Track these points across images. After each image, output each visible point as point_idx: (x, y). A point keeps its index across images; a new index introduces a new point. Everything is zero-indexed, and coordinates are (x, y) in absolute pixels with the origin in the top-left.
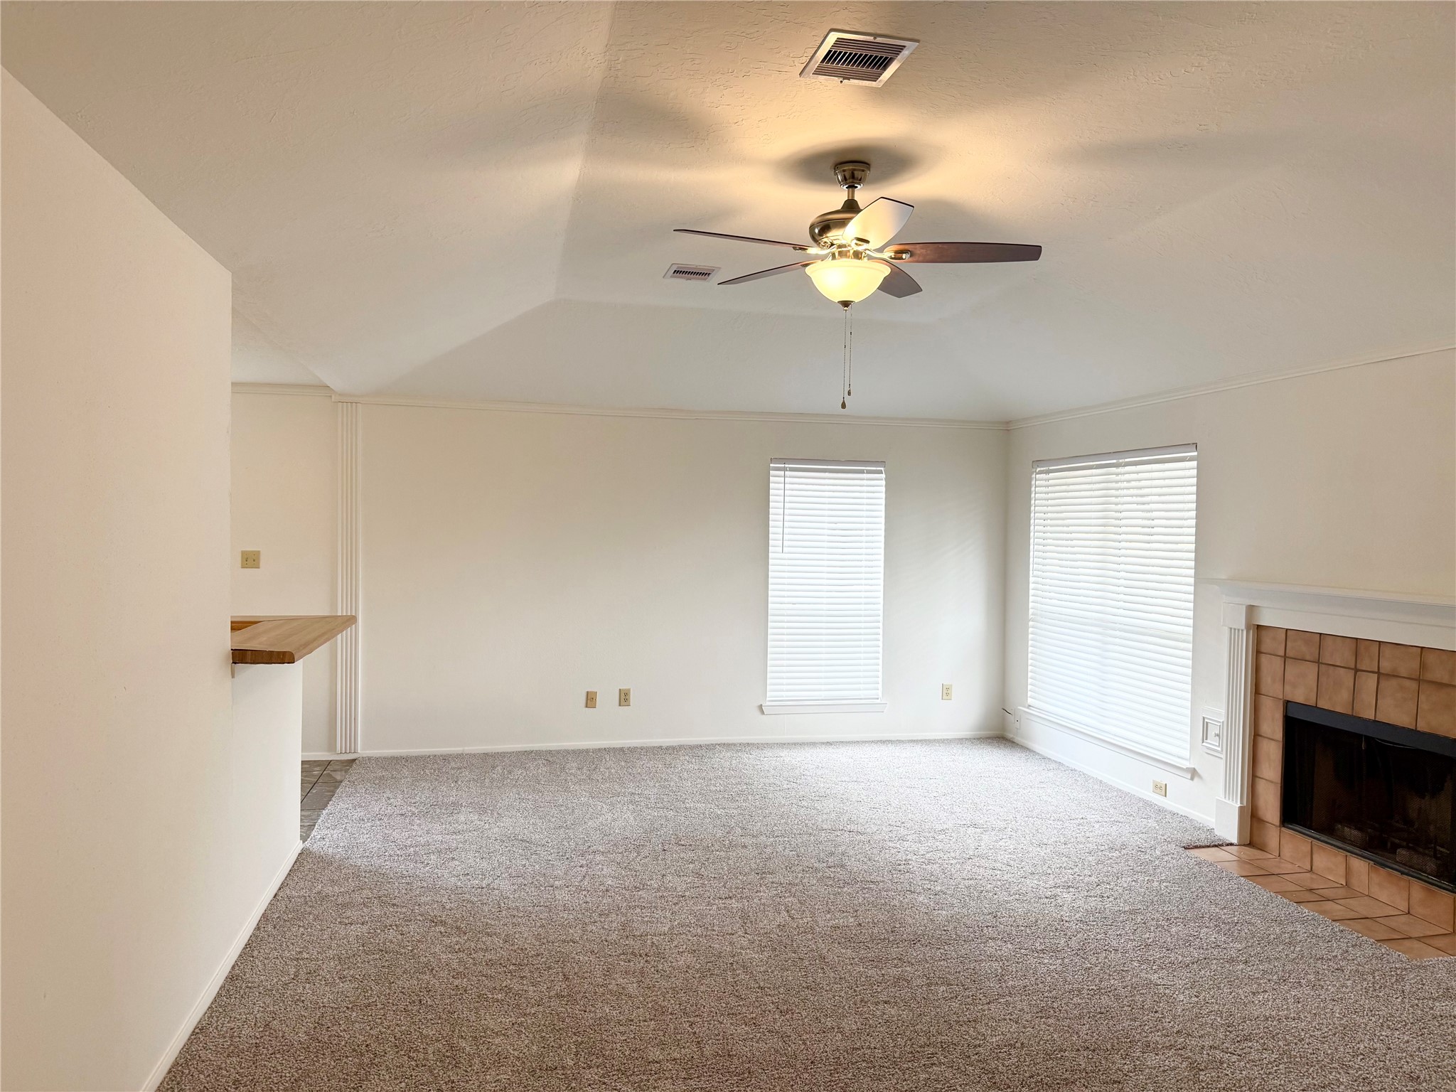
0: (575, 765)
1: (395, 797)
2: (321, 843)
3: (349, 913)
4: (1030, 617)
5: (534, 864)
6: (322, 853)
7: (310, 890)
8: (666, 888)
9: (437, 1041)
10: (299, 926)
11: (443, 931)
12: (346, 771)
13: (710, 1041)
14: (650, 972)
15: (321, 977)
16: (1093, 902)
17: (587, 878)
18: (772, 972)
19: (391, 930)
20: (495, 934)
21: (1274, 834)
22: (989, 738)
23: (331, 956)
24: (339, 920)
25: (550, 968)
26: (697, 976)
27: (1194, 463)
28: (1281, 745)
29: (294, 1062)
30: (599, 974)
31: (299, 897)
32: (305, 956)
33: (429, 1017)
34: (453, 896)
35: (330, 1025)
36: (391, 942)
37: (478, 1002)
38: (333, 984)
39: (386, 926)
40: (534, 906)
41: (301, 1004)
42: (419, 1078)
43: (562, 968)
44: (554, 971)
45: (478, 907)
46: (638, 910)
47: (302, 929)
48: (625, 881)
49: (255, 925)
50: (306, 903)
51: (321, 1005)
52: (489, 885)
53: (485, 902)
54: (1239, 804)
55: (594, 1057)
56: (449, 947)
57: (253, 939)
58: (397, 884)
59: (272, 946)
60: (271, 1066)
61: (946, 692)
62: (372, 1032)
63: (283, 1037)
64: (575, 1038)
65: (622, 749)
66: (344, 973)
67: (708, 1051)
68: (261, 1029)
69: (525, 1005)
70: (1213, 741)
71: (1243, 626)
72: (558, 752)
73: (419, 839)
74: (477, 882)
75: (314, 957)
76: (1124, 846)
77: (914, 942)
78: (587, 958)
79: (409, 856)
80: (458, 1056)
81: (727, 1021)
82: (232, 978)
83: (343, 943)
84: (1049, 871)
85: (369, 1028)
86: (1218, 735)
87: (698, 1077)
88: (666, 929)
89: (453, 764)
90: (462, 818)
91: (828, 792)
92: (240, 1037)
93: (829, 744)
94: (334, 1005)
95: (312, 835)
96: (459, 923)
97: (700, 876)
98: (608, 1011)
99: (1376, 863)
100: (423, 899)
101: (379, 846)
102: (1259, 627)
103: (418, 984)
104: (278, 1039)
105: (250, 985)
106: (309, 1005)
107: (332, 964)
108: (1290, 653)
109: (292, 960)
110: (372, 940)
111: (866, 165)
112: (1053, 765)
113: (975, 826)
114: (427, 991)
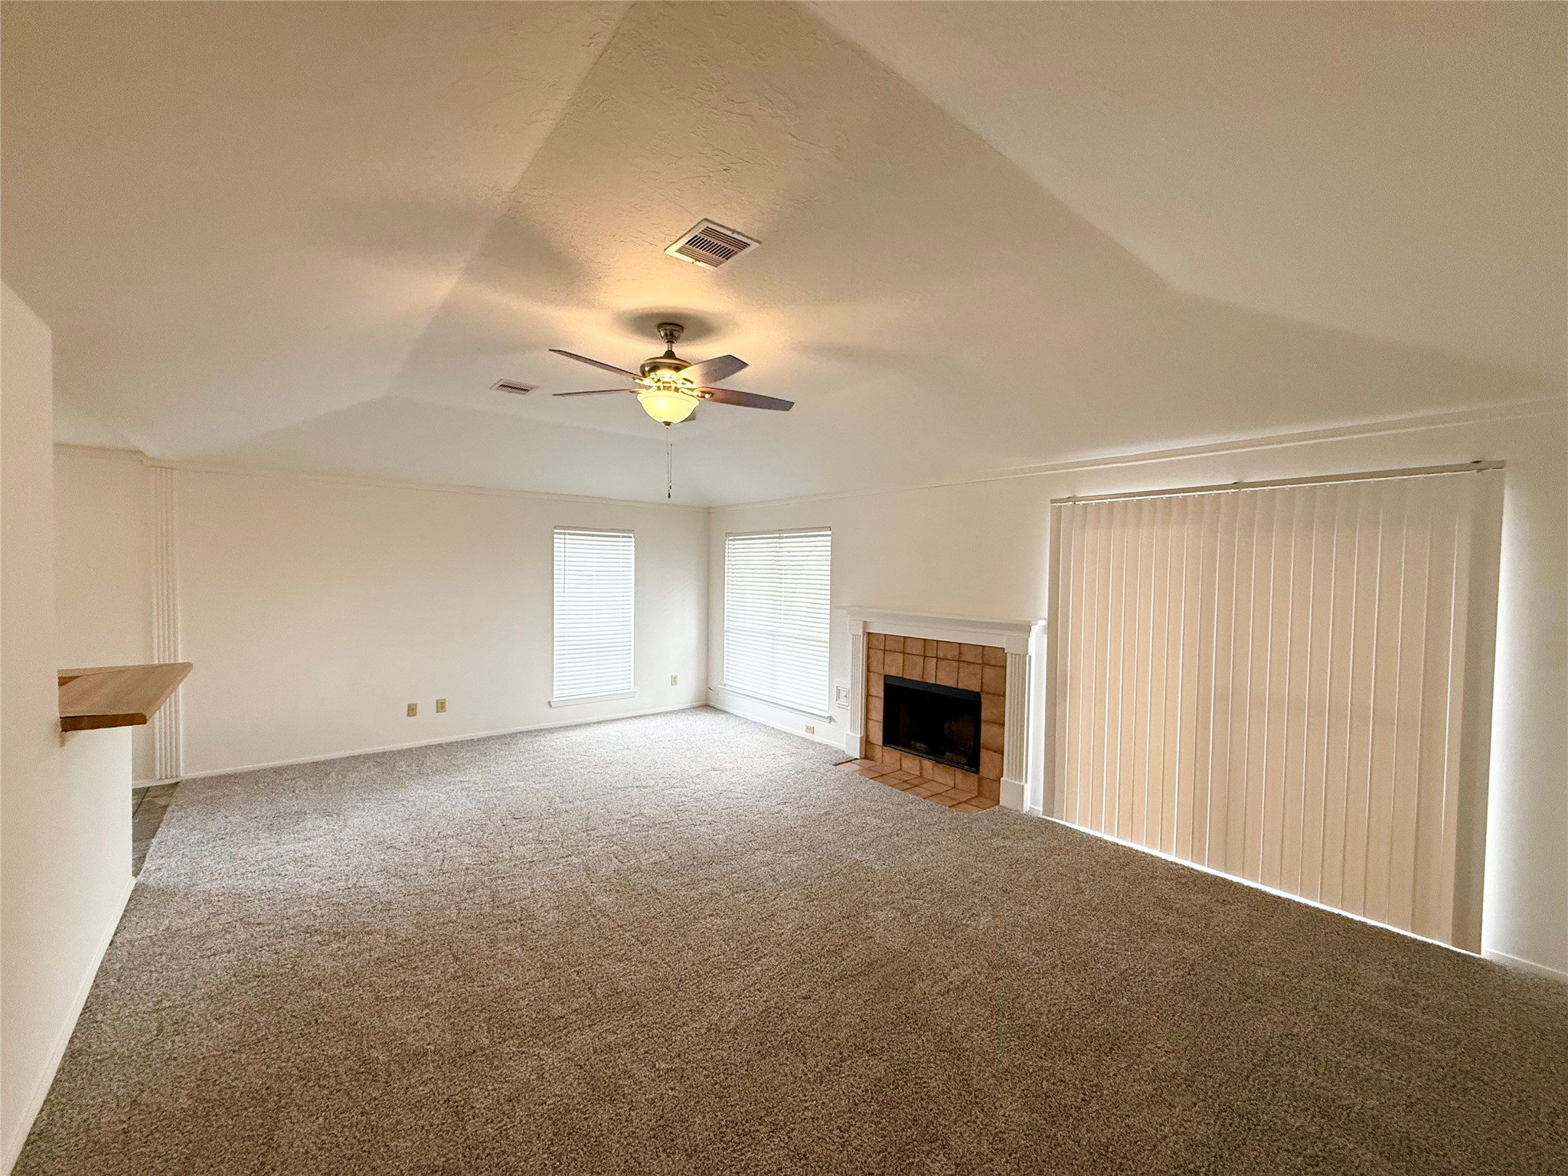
0: (402, 763)
1: (233, 815)
2: (159, 875)
3: (209, 944)
4: (725, 629)
5: (393, 857)
6: (161, 885)
7: (156, 928)
8: (516, 857)
9: (346, 1058)
10: (151, 972)
11: (320, 940)
12: (171, 795)
13: (599, 985)
14: (528, 935)
15: (192, 1024)
16: (803, 811)
17: (446, 862)
18: (623, 911)
19: (263, 952)
20: (375, 932)
21: (878, 752)
22: (699, 707)
23: (200, 997)
24: (199, 954)
25: (437, 952)
26: (568, 928)
27: (830, 538)
28: (882, 700)
29: (180, 1135)
30: (484, 947)
31: (142, 938)
32: (166, 1004)
33: (331, 1035)
34: (320, 902)
35: (216, 1077)
36: (267, 964)
37: (377, 1005)
38: (210, 1028)
39: (256, 949)
40: (404, 896)
41: (174, 1063)
42: (337, 1106)
43: (450, 950)
44: (443, 954)
45: (350, 908)
46: (500, 881)
47: (155, 975)
48: (480, 858)
49: (90, 983)
50: (154, 944)
51: (201, 1057)
52: (355, 884)
53: (355, 902)
54: (859, 736)
55: (506, 1029)
56: (333, 956)
57: (93, 1000)
58: (257, 902)
59: (121, 1003)
60: (150, 1151)
61: (674, 680)
62: (270, 1071)
63: (158, 1110)
64: (483, 1015)
65: (440, 745)
66: (220, 1012)
67: (599, 993)
68: (127, 1109)
69: (425, 996)
70: (843, 701)
71: (861, 634)
72: (384, 754)
73: (270, 852)
74: (342, 883)
75: (177, 1003)
76: (804, 770)
77: (711, 862)
78: (470, 935)
79: (263, 870)
80: (373, 1068)
81: (605, 962)
82: (72, 1055)
83: (211, 978)
84: (770, 794)
85: (264, 1067)
86: (846, 696)
87: (600, 1021)
88: (528, 892)
89: (285, 776)
90: (310, 826)
91: (612, 759)
92: (99, 1128)
93: (599, 723)
94: (215, 1052)
95: (144, 868)
96: (335, 929)
97: (541, 842)
98: (504, 981)
99: (937, 762)
100: (290, 912)
101: (227, 866)
102: (869, 633)
103: (309, 1003)
104: (153, 1114)
105: (99, 1057)
106: (185, 1061)
107: (202, 1005)
108: (887, 648)
109: (150, 1013)
110: (244, 967)
111: (681, 327)
112: (743, 721)
113: (714, 769)
114: (321, 1008)
